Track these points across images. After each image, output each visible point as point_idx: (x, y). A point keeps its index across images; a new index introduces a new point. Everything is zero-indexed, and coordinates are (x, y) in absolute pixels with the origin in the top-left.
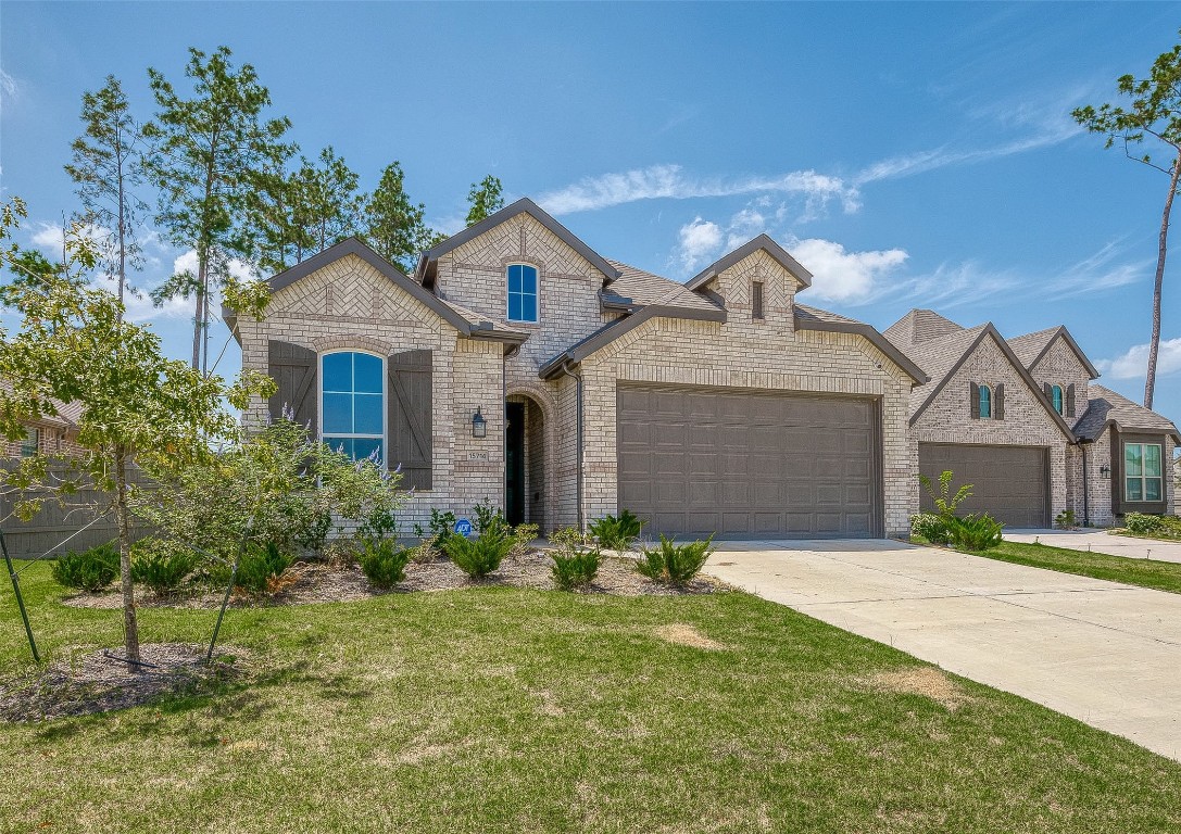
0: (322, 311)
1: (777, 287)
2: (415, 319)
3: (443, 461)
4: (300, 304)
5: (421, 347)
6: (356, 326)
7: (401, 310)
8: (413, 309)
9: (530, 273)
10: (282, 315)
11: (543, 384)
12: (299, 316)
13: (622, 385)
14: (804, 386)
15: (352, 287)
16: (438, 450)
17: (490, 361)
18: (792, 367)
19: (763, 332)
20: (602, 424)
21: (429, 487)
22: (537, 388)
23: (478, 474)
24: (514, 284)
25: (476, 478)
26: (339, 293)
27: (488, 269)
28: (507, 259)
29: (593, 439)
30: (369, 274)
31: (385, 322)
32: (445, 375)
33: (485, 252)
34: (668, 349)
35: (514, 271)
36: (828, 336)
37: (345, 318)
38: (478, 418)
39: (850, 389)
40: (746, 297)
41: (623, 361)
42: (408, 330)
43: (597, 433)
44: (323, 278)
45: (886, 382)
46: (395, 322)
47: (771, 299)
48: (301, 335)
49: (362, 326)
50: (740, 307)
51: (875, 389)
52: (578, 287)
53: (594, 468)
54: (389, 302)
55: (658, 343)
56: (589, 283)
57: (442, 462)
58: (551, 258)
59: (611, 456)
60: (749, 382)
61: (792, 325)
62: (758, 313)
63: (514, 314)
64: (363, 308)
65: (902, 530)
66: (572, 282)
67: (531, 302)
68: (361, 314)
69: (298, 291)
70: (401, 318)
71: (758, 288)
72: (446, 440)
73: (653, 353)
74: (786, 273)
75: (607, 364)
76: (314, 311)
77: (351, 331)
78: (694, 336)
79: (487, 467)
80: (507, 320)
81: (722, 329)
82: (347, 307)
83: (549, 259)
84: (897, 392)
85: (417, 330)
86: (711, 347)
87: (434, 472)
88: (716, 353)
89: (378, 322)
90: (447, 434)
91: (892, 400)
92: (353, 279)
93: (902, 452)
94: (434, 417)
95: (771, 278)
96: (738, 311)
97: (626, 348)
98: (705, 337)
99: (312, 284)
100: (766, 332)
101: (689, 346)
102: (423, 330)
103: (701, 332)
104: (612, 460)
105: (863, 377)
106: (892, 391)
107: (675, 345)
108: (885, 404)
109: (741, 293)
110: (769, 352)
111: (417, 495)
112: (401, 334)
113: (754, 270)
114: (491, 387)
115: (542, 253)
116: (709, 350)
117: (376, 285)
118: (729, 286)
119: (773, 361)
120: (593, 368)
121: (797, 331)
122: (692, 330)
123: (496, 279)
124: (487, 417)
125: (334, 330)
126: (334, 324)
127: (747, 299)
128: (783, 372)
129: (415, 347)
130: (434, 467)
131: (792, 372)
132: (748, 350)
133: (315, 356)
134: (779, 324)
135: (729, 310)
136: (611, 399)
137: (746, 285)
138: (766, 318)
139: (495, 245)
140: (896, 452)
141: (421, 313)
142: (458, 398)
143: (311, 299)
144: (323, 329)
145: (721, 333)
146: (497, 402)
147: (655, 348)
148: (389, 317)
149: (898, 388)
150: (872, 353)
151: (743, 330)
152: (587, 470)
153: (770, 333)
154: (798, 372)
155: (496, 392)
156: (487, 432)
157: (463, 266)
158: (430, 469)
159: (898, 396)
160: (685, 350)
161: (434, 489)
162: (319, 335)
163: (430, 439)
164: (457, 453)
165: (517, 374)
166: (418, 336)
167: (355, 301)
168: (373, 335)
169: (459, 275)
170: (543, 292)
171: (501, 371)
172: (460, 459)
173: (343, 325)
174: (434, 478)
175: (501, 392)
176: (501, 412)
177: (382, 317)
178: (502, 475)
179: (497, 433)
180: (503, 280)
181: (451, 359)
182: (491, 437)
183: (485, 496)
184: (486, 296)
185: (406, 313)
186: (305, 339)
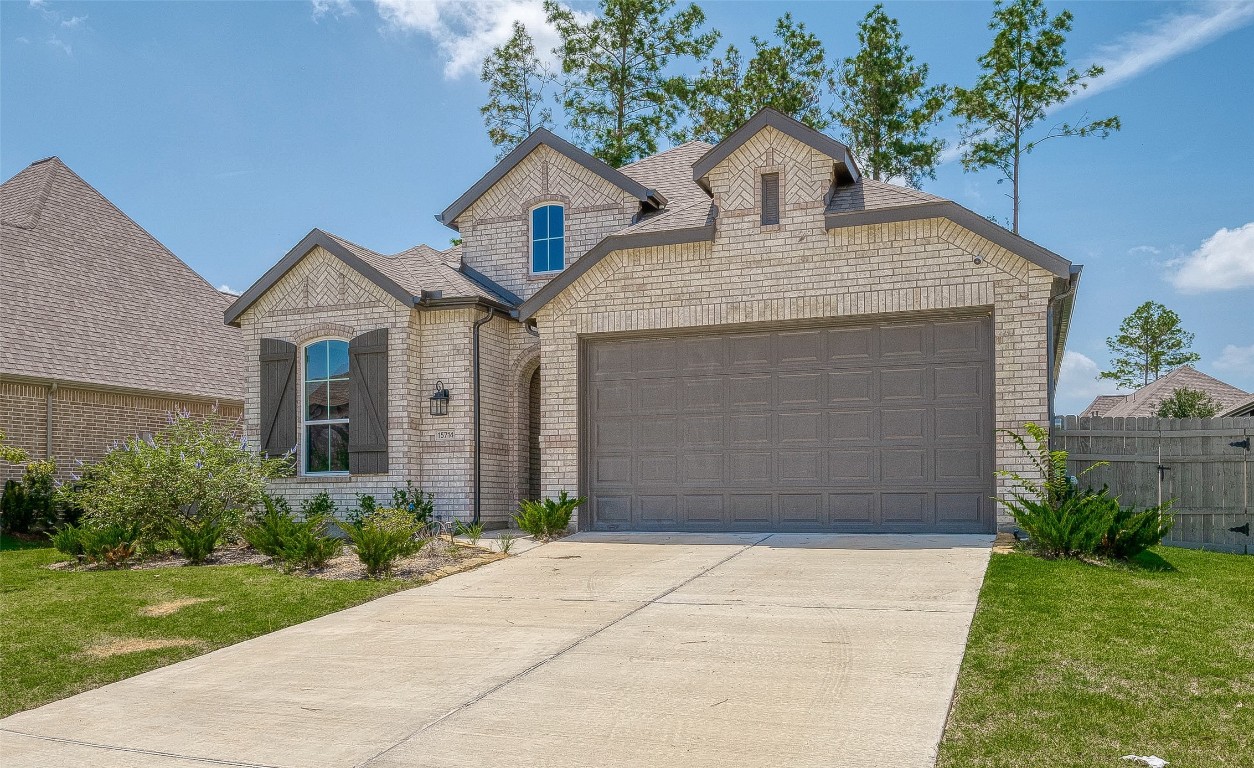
0: (300, 305)
1: (800, 174)
2: (373, 299)
4: (284, 301)
5: (379, 327)
6: (324, 315)
7: (362, 292)
8: (372, 290)
9: (557, 213)
10: (272, 313)
12: (285, 313)
13: (584, 341)
15: (323, 277)
16: (393, 431)
17: (456, 331)
18: (825, 285)
19: (776, 242)
20: (561, 389)
21: (386, 471)
23: (445, 455)
24: (539, 230)
25: (443, 459)
26: (313, 285)
27: (507, 219)
28: (529, 203)
29: (549, 408)
30: (336, 262)
31: (348, 307)
32: (400, 352)
33: (505, 200)
34: (642, 287)
35: (540, 215)
36: (885, 231)
37: (319, 308)
38: (444, 396)
40: (750, 198)
41: (585, 311)
42: (368, 311)
43: (553, 402)
44: (301, 272)
45: (996, 284)
46: (358, 306)
47: (791, 192)
48: (284, 330)
49: (330, 314)
50: (742, 213)
52: (609, 219)
53: (550, 443)
54: (352, 285)
55: (629, 282)
56: (622, 211)
57: (398, 443)
58: (576, 189)
59: (569, 427)
60: (756, 314)
61: (823, 224)
62: (770, 215)
63: (539, 264)
64: (332, 296)
66: (600, 213)
67: (557, 247)
68: (331, 303)
69: (283, 288)
70: (362, 300)
71: (770, 185)
72: (401, 420)
73: (622, 295)
74: (814, 151)
75: (566, 318)
76: (294, 305)
77: (322, 320)
78: (675, 265)
79: (454, 447)
80: (531, 272)
81: (715, 248)
82: (319, 297)
83: (573, 193)
84: (1022, 297)
85: (375, 310)
86: (698, 276)
87: (390, 455)
88: (707, 282)
89: (343, 307)
90: (401, 414)
91: (1012, 311)
92: (323, 269)
93: (1031, 394)
94: (390, 398)
95: (791, 164)
96: (738, 220)
97: (588, 294)
98: (691, 264)
99: (293, 280)
100: (782, 242)
101: (669, 278)
102: (380, 310)
103: (685, 258)
104: (571, 432)
105: (952, 281)
106: (1012, 297)
107: (651, 280)
108: (998, 319)
109: (744, 194)
110: (786, 268)
111: (375, 479)
112: (362, 317)
113: (764, 157)
114: (457, 358)
115: (567, 187)
116: (697, 280)
117: (341, 271)
118: (725, 189)
119: (793, 281)
120: (551, 324)
121: (832, 231)
122: (673, 257)
123: (516, 229)
124: (454, 392)
125: (309, 321)
126: (310, 316)
127: (752, 201)
128: (809, 293)
129: (372, 328)
130: (390, 450)
131: (823, 292)
132: (754, 271)
133: (294, 349)
134: (803, 226)
135: (725, 221)
136: (570, 358)
137: (751, 182)
138: (782, 221)
139: (515, 190)
140: (1018, 395)
141: (378, 292)
142: (427, 374)
143: (292, 295)
144: (301, 322)
145: (715, 255)
146: (464, 374)
147: (624, 289)
148: (351, 301)
149: (1024, 289)
150: (968, 241)
151: (746, 245)
152: (542, 445)
153: (788, 241)
154: (835, 291)
155: (462, 363)
156: (451, 409)
157: (482, 222)
158: (386, 452)
159: (1025, 303)
160: (663, 286)
161: (390, 473)
162: (298, 328)
163: (386, 421)
164: (425, 433)
166: (376, 316)
167: (326, 290)
168: (339, 321)
169: (479, 233)
170: (568, 233)
171: (467, 340)
172: (428, 439)
173: (316, 315)
174: (390, 461)
175: (467, 363)
176: (468, 385)
177: (346, 302)
178: (468, 455)
179: (463, 408)
180: (524, 228)
181: (405, 335)
182: (457, 414)
183: (451, 478)
184: (506, 251)
185: (367, 294)
186: (288, 334)
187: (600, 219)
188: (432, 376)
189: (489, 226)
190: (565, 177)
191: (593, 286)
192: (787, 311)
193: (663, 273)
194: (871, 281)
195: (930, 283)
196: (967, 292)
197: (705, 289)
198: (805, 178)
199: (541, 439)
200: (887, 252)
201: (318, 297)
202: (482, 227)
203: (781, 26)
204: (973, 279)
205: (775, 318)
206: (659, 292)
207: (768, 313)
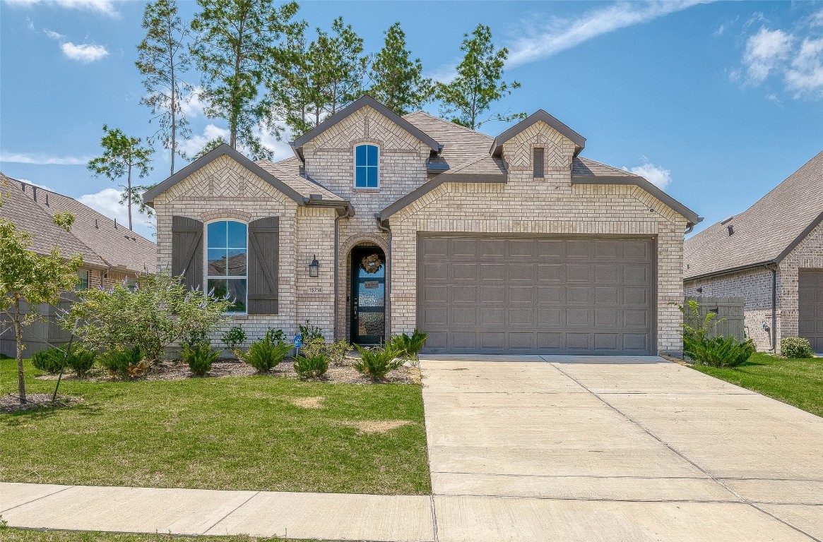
0: (206, 195)
1: (556, 150)
2: (267, 196)
4: (192, 191)
5: (272, 215)
6: (228, 203)
7: (258, 190)
8: (266, 188)
9: (373, 150)
10: (182, 198)
11: (381, 234)
12: (192, 199)
13: (421, 236)
14: (580, 229)
15: (226, 177)
16: (283, 286)
17: (324, 222)
18: (569, 215)
19: (542, 188)
20: (405, 265)
21: (276, 312)
22: (377, 238)
23: (315, 303)
24: (360, 160)
25: (314, 305)
26: (217, 181)
27: (339, 150)
28: (354, 142)
29: (396, 276)
30: (237, 167)
31: (246, 200)
32: (288, 234)
33: (338, 138)
34: (459, 206)
35: (361, 150)
36: (603, 188)
37: (222, 198)
38: (315, 263)
39: (624, 230)
40: (527, 161)
41: (422, 217)
42: (263, 204)
43: (400, 272)
44: (207, 172)
45: (660, 223)
46: (254, 199)
47: (551, 160)
48: (192, 211)
49: (232, 203)
50: (522, 169)
51: (647, 229)
52: (410, 159)
53: (398, 298)
54: (250, 185)
55: (451, 202)
56: (419, 155)
57: (286, 295)
58: (388, 137)
59: (411, 288)
60: (530, 228)
61: (569, 181)
62: (539, 172)
63: (360, 182)
64: (233, 191)
65: (674, 348)
66: (404, 154)
67: (373, 173)
68: (232, 195)
69: (191, 182)
70: (258, 196)
71: (539, 154)
72: (288, 279)
73: (447, 210)
74: (565, 139)
75: (409, 220)
76: (201, 194)
77: (225, 207)
78: (481, 195)
79: (322, 298)
80: (355, 187)
81: (506, 188)
83: (386, 139)
84: (672, 232)
85: (268, 203)
86: (496, 203)
87: (280, 302)
88: (501, 207)
89: (242, 199)
90: (288, 275)
91: (666, 238)
92: (226, 171)
93: (676, 283)
94: (280, 264)
95: (551, 144)
96: (521, 172)
97: (424, 207)
98: (491, 195)
99: (200, 177)
100: (546, 188)
101: (477, 202)
102: (274, 203)
103: (487, 191)
104: (412, 292)
105: (637, 219)
106: (667, 231)
107: (466, 202)
108: (660, 242)
109: (524, 158)
110: (547, 203)
111: (268, 318)
112: (258, 207)
113: (536, 138)
114: (325, 240)
115: (382, 135)
116: (495, 206)
117: (241, 174)
118: (512, 153)
119: (552, 211)
120: (399, 224)
121: (574, 185)
122: (479, 190)
123: (346, 157)
124: (322, 262)
125: (213, 207)
126: (214, 203)
127: (528, 162)
128: (560, 219)
129: (267, 215)
130: (279, 298)
131: (568, 219)
132: (529, 203)
133: (200, 225)
134: (558, 181)
135: (512, 172)
136: (412, 246)
137: (528, 151)
138: (546, 176)
139: (345, 132)
140: (669, 283)
141: (271, 191)
142: (302, 249)
143: (199, 187)
144: (207, 206)
145: (506, 192)
146: (329, 251)
147: (449, 206)
148: (250, 196)
149: (673, 227)
150: (646, 199)
151: (525, 188)
152: (392, 300)
153: (550, 188)
154: (575, 219)
155: (327, 243)
156: (320, 273)
157: (321, 150)
158: (277, 300)
159: (673, 234)
160: (474, 206)
161: (280, 314)
162: (204, 210)
163: (277, 279)
164: (300, 288)
165: (361, 227)
166: (270, 207)
167: (228, 186)
168: (239, 209)
169: (318, 157)
170: (382, 164)
171: (333, 229)
172: (302, 292)
173: (220, 203)
174: (280, 306)
175: (333, 244)
176: (333, 258)
177: (245, 196)
178: (333, 304)
179: (329, 273)
180: (351, 157)
181: (292, 222)
182: (325, 277)
183: (320, 319)
184: (338, 171)
185: (262, 192)
186: (196, 214)
187: (404, 158)
188: (306, 251)
189: (326, 153)
190: (381, 129)
191: (428, 203)
192: (548, 228)
193: (474, 198)
194: (595, 215)
195: (626, 219)
196: (645, 226)
197: (499, 210)
198: (559, 153)
199: (392, 295)
200: (604, 200)
201: (222, 190)
202: (321, 153)
203: (336, 24)
204: (647, 219)
205: (541, 231)
206: (471, 210)
207: (537, 228)
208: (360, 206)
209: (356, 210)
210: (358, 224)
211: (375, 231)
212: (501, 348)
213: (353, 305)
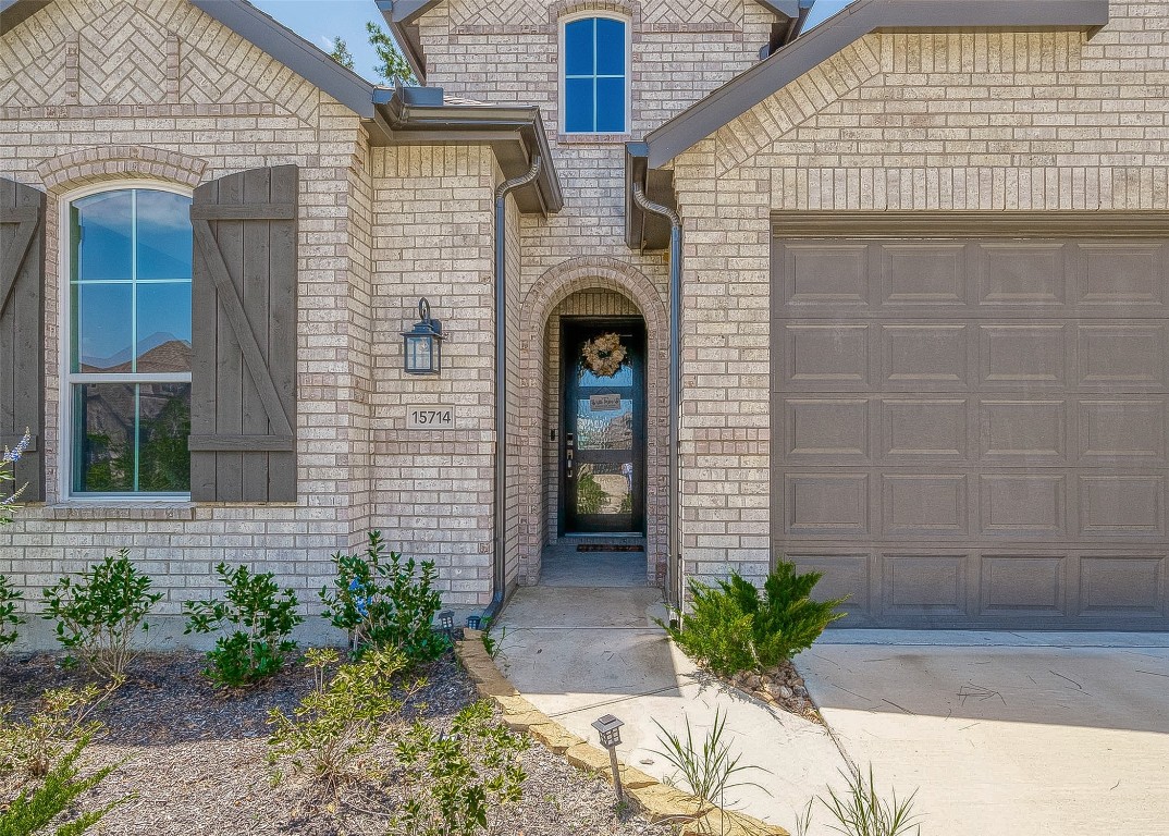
0: (58, 99)
2: (258, 98)
3: (323, 433)
4: (13, 87)
5: (272, 162)
6: (127, 125)
7: (228, 79)
8: (256, 73)
9: (612, 31)
11: (635, 261)
12: (9, 113)
13: (787, 228)
15: (121, 37)
16: (312, 406)
17: (458, 194)
20: (732, 329)
21: (290, 495)
22: (623, 269)
23: (431, 460)
24: (577, 60)
25: (426, 469)
26: (93, 54)
27: (519, 30)
29: (704, 368)
30: (160, 2)
31: (190, 112)
32: (328, 225)
34: (921, 121)
35: (577, 32)
37: (108, 109)
38: (429, 329)
41: (792, 161)
42: (243, 123)
43: (714, 354)
44: (61, 22)
46: (216, 110)
49: (141, 124)
52: (716, 49)
53: (706, 443)
54: (201, 62)
55: (893, 107)
56: (739, 37)
57: (319, 433)
59: (754, 409)
63: (577, 119)
64: (145, 83)
66: (699, 37)
67: (613, 93)
68: (141, 98)
69: (8, 58)
70: (228, 98)
72: (330, 381)
73: (877, 134)
75: (745, 174)
76: (40, 97)
77: (117, 138)
78: (1000, 80)
79: (453, 444)
80: (562, 131)
81: (1089, 52)
82: (111, 83)
85: (264, 122)
86: (1050, 106)
87: (302, 460)
88: (1070, 120)
89: (176, 111)
90: (331, 367)
92: (123, 18)
94: (302, 329)
97: (798, 127)
98: (1033, 79)
101: (986, 106)
102: (278, 123)
103: (1021, 66)
104: (756, 421)
107: (945, 107)
111: (261, 514)
112: (229, 136)
114: (463, 252)
116: (1047, 115)
117: (173, 27)
120: (709, 185)
122: (995, 61)
123: (536, 49)
124: (453, 325)
125: (82, 138)
126: (83, 125)
129: (258, 164)
130: (301, 447)
133: (41, 205)
136: (754, 261)
141: (273, 80)
142: (389, 285)
143: (34, 72)
144: (59, 138)
145: (1087, 65)
146: (477, 289)
147: (882, 121)
148: (201, 98)
152: (687, 448)
155: (471, 265)
156: (446, 362)
157: (469, 30)
158: (292, 453)
160: (972, 120)
161: (303, 501)
162: (50, 152)
163: (292, 381)
164: (381, 412)
165: (580, 241)
166: (266, 136)
167: (128, 67)
168: (166, 144)
169: (462, 50)
170: (638, 67)
171: (488, 217)
172: (389, 424)
173: (100, 125)
174: (302, 473)
175: (487, 265)
176: (487, 313)
177: (185, 101)
178: (487, 461)
179: (474, 362)
180: (552, 48)
181: (343, 186)
182: (462, 374)
183: (447, 510)
184: (517, 87)
185: (241, 85)
186: (22, 165)
187: (699, 48)
188: (399, 290)
189: (483, 39)
191: (809, 110)
193: (972, 93)
197: (1064, 133)
199: (685, 434)
201: (108, 84)
202: (469, 40)
206: (962, 134)
208: (578, 183)
209: (566, 193)
210: (570, 231)
211: (620, 250)
212: (1053, 607)
213: (564, 448)
